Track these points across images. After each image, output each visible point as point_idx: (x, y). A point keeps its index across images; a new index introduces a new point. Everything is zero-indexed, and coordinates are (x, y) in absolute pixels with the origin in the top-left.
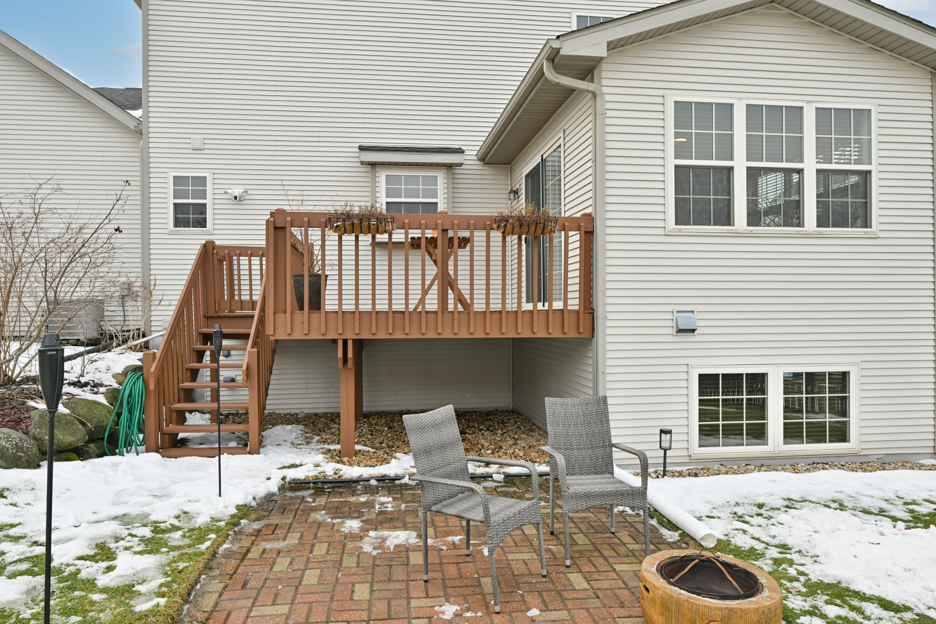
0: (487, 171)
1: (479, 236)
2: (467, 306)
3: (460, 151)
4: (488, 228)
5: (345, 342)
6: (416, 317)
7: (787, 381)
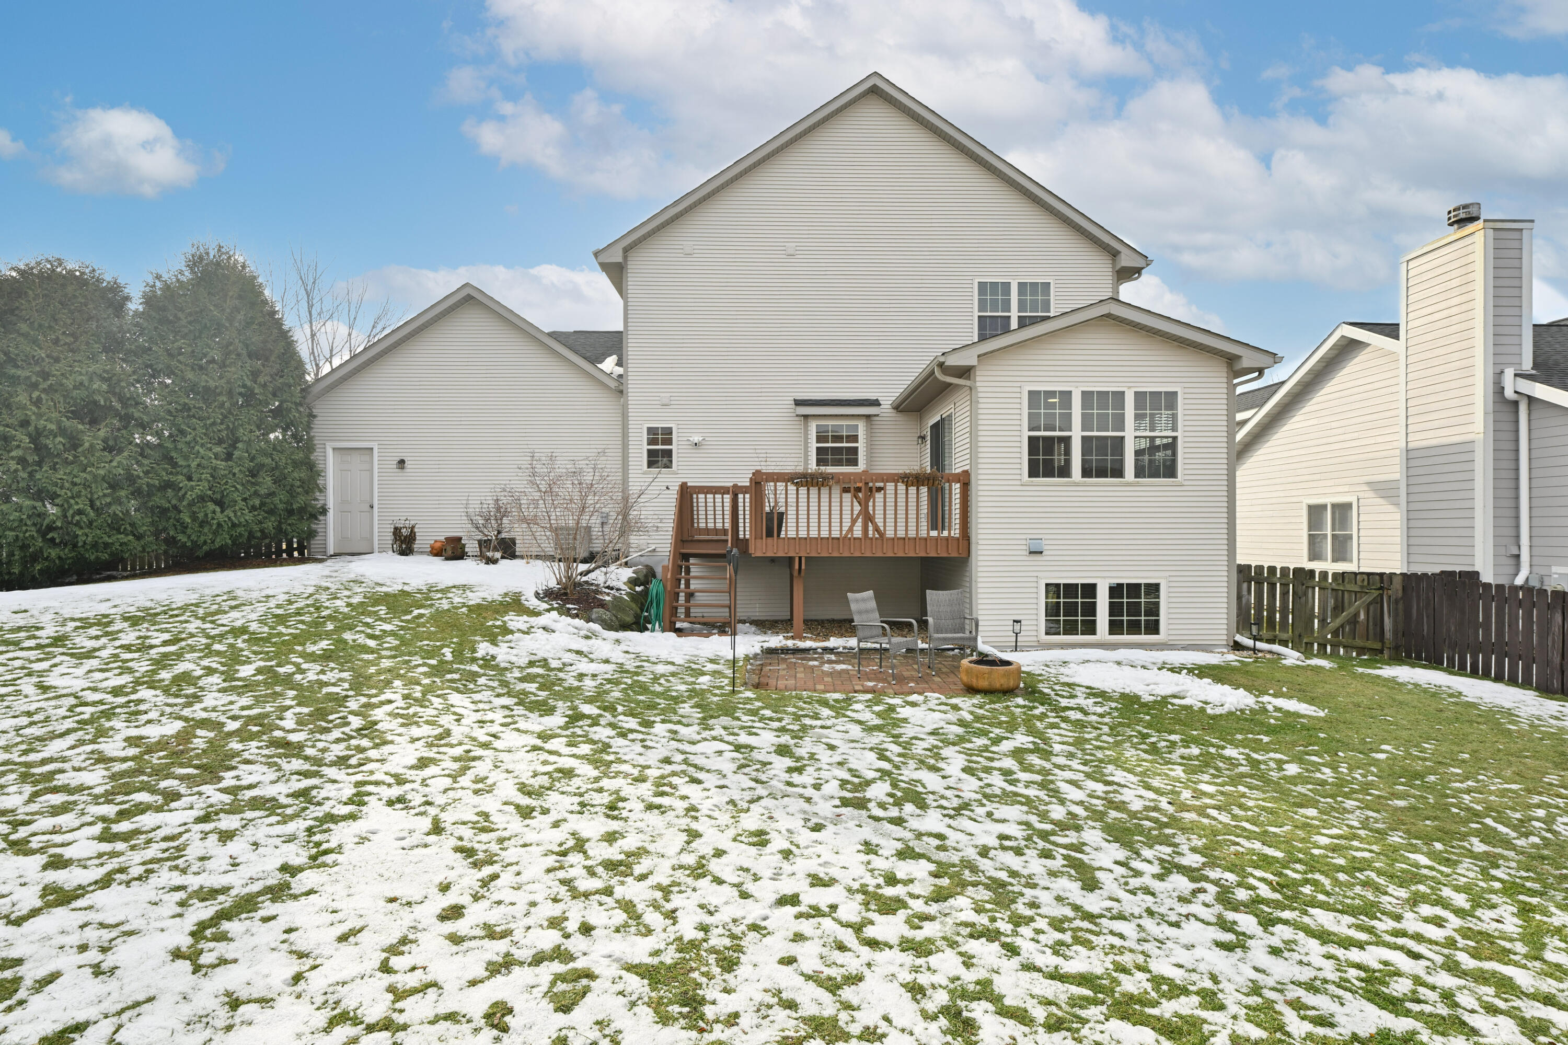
0: (900, 417)
1: (890, 487)
2: (882, 535)
3: (876, 403)
4: (896, 482)
5: (800, 558)
6: (847, 542)
7: (1112, 589)
